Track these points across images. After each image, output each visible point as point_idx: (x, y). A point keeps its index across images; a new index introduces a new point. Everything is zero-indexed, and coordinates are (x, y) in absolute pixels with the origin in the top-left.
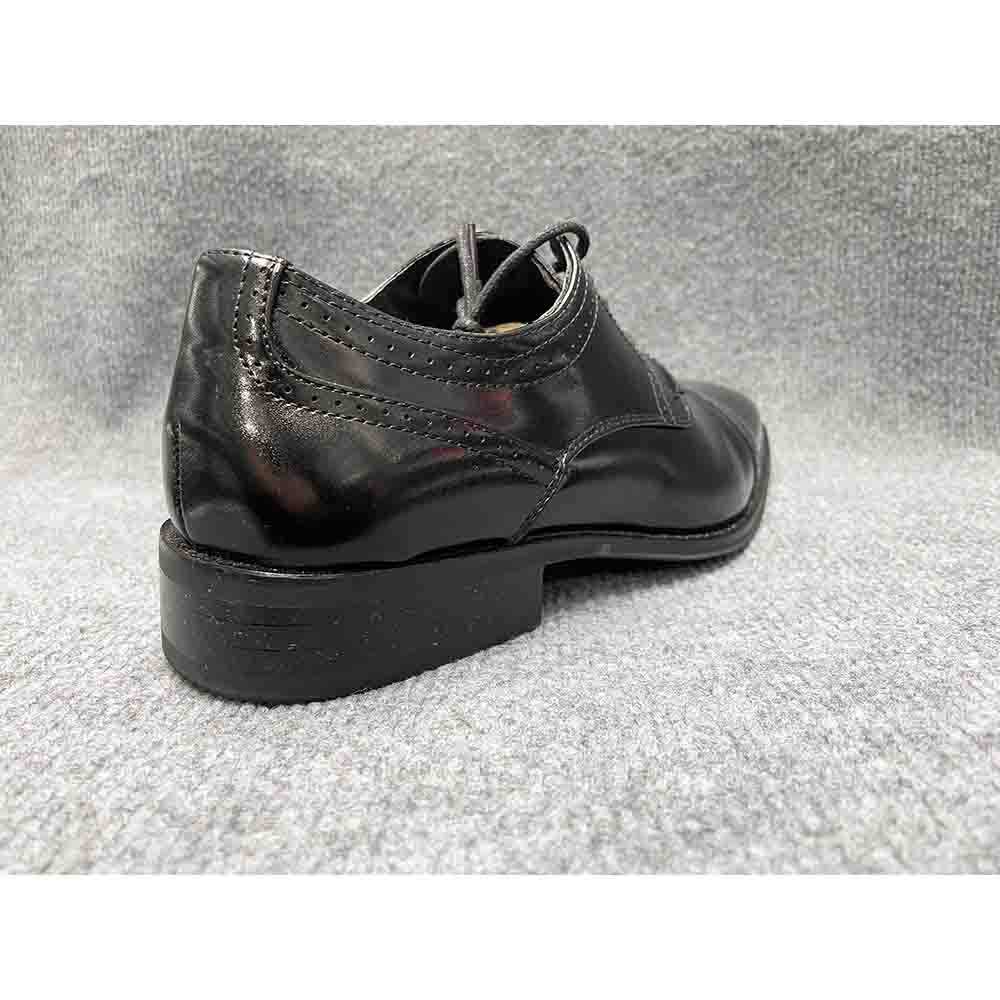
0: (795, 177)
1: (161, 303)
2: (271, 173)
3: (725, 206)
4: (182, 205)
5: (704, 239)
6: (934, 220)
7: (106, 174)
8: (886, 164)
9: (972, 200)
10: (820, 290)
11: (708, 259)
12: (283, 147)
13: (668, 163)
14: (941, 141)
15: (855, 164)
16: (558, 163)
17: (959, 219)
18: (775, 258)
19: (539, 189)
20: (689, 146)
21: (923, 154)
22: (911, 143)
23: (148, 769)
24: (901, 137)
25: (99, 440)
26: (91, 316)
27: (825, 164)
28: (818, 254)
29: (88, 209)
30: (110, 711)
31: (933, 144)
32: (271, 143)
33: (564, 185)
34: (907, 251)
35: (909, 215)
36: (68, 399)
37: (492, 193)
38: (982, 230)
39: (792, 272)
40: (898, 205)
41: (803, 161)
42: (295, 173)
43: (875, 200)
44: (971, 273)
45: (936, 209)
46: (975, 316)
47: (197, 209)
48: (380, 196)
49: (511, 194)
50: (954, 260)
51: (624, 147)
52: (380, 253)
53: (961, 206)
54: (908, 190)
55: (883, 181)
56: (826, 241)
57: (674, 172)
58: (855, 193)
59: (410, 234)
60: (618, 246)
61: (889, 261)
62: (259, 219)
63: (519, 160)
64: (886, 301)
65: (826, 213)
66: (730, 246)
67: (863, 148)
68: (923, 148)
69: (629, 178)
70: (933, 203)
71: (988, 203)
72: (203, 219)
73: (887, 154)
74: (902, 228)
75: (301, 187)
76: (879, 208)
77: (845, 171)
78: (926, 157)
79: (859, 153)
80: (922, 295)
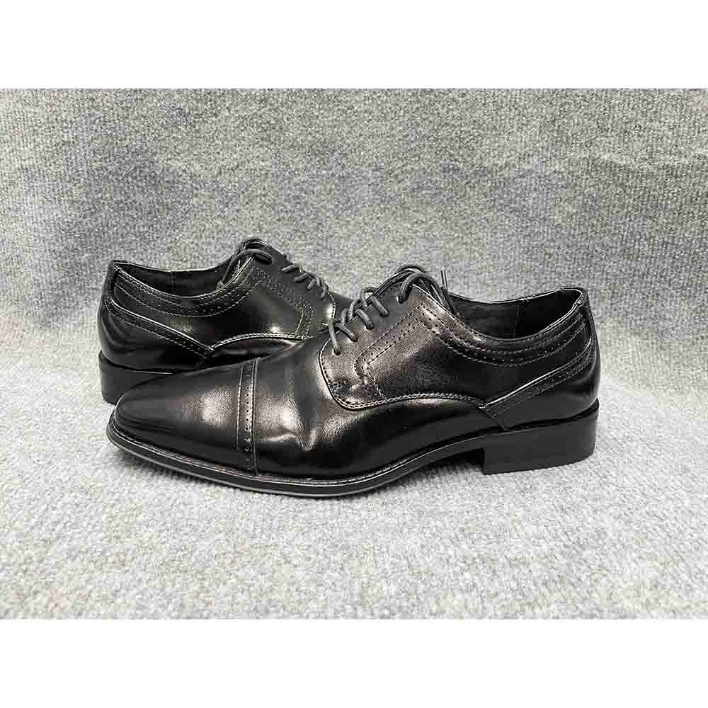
0: (468, 189)
1: (74, 250)
2: (147, 170)
3: (428, 203)
4: (88, 189)
5: (417, 222)
6: (545, 219)
7: (34, 166)
8: (518, 186)
9: (566, 209)
10: (481, 255)
11: (418, 234)
12: (155, 154)
13: (396, 176)
14: (550, 174)
15: (502, 185)
16: (330, 172)
17: (558, 218)
18: (456, 235)
19: (318, 187)
20: (409, 168)
21: (540, 181)
22: (533, 175)
23: (140, 596)
24: (529, 170)
25: (38, 337)
26: (27, 257)
27: (485, 184)
28: (480, 235)
29: (22, 187)
30: (110, 560)
31: (545, 176)
32: (147, 151)
33: (333, 187)
34: (529, 235)
35: (530, 216)
36: (13, 308)
37: (290, 188)
38: (570, 225)
39: (466, 244)
40: (525, 209)
41: (473, 181)
42: (163, 171)
43: (513, 205)
44: (564, 249)
45: (546, 213)
46: (564, 273)
47: (97, 192)
48: (218, 187)
49: (302, 189)
50: (555, 242)
51: (370, 165)
52: (219, 222)
53: (559, 212)
54: (531, 201)
55: (517, 195)
56: (485, 227)
57: (399, 182)
58: (502, 201)
59: (238, 211)
60: (366, 224)
61: (519, 241)
62: (139, 198)
63: (306, 169)
64: (517, 262)
65: (485, 211)
66: (431, 227)
67: (506, 175)
68: (540, 177)
69: (373, 183)
70: (545, 209)
71: (574, 211)
72: (102, 198)
73: (520, 180)
74: (527, 222)
75: (166, 179)
76: (515, 210)
77: (496, 188)
78: (542, 183)
79: (504, 178)
80: (536, 260)
